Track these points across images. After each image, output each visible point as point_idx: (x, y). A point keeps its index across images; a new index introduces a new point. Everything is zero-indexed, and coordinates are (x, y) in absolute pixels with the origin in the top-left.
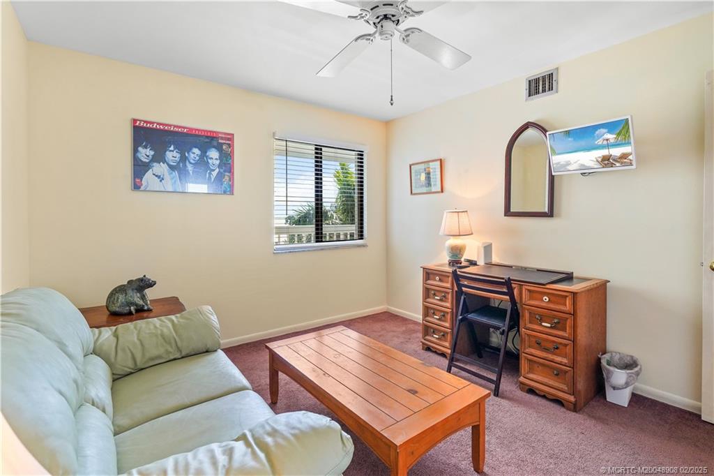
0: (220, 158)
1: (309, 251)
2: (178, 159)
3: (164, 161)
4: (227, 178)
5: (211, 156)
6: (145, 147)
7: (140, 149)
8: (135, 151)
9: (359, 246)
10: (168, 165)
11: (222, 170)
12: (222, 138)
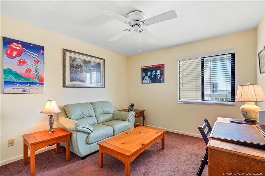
0: (160, 72)
1: (196, 104)
2: (150, 75)
3: (147, 76)
4: (162, 78)
5: (158, 72)
6: (144, 73)
7: (143, 74)
8: (142, 74)
9: (232, 105)
10: (148, 76)
11: (161, 76)
12: (161, 66)
